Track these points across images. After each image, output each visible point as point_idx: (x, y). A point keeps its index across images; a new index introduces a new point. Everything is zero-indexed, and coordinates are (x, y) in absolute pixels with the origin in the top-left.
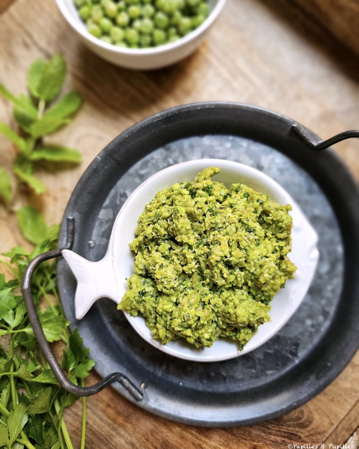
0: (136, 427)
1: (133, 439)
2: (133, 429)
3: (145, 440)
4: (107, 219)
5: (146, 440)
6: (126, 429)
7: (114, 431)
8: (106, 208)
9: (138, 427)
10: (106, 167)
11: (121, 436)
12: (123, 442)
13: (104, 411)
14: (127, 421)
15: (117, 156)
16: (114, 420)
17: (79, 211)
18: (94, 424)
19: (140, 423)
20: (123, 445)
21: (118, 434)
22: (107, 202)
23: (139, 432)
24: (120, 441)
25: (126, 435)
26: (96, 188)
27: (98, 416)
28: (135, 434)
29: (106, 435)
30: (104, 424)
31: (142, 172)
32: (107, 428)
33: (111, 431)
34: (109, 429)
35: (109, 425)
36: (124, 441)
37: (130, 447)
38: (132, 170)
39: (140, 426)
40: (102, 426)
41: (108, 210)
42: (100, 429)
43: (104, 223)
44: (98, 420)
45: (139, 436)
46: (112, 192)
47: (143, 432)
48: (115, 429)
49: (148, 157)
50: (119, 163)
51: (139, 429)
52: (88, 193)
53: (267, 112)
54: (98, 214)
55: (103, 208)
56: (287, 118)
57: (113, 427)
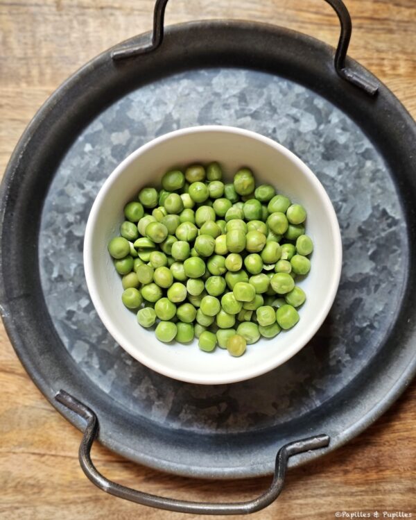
0: (396, 467)
1: (405, 484)
2: (396, 472)
4: (86, 354)
6: (388, 480)
7: (378, 494)
8: (72, 346)
9: (399, 465)
10: (22, 314)
11: (390, 492)
12: (398, 497)
13: (346, 483)
14: (381, 471)
15: (16, 293)
16: (367, 483)
17: (56, 380)
18: (350, 507)
19: (396, 459)
20: (402, 500)
21: (385, 492)
22: (66, 341)
23: (405, 470)
24: (394, 499)
25: (395, 486)
26: (40, 342)
27: (346, 494)
28: (403, 476)
29: (375, 506)
30: (360, 498)
31: (55, 275)
32: (367, 498)
33: (374, 497)
34: (371, 497)
35: (366, 492)
36: (398, 494)
37: (411, 495)
38: (45, 285)
39: (400, 463)
40: (360, 500)
41: (76, 345)
42: (361, 507)
43: (89, 360)
44: (349, 499)
45: (408, 474)
46: (57, 326)
47: (409, 466)
48: (377, 491)
49: (41, 255)
50: (26, 296)
51: (402, 467)
52: (41, 355)
53: (76, 77)
54: (74, 361)
55: (69, 351)
56: (99, 57)
57: (373, 491)
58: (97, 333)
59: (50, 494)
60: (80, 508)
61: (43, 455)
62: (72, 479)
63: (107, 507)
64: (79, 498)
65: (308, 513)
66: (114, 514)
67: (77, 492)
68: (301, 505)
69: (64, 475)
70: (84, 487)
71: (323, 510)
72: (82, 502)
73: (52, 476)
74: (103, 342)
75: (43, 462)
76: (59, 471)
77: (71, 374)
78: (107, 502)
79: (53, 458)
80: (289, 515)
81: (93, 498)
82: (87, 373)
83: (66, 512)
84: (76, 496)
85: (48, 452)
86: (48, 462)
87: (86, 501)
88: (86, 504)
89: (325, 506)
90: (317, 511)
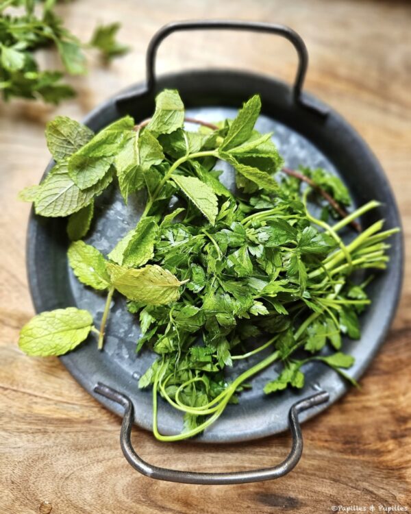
3: (310, 442)
4: (116, 347)
5: (312, 440)
18: (252, 464)
30: (261, 457)
34: (269, 457)
40: (261, 459)
57: (272, 453)
58: (124, 328)
59: (6, 423)
60: (30, 437)
61: (6, 389)
62: (27, 412)
63: (52, 439)
64: (31, 429)
65: (218, 465)
66: (57, 446)
67: (30, 423)
68: (213, 457)
69: (21, 408)
70: (36, 420)
71: (230, 464)
72: (33, 433)
73: (10, 407)
74: (130, 335)
75: (5, 395)
76: (18, 404)
77: (106, 366)
78: (53, 435)
79: (14, 393)
80: (202, 465)
81: (42, 430)
82: (119, 363)
83: (17, 439)
84: (28, 427)
85: (11, 387)
86: (10, 396)
87: (36, 432)
88: (36, 435)
89: (232, 461)
90: (225, 464)
